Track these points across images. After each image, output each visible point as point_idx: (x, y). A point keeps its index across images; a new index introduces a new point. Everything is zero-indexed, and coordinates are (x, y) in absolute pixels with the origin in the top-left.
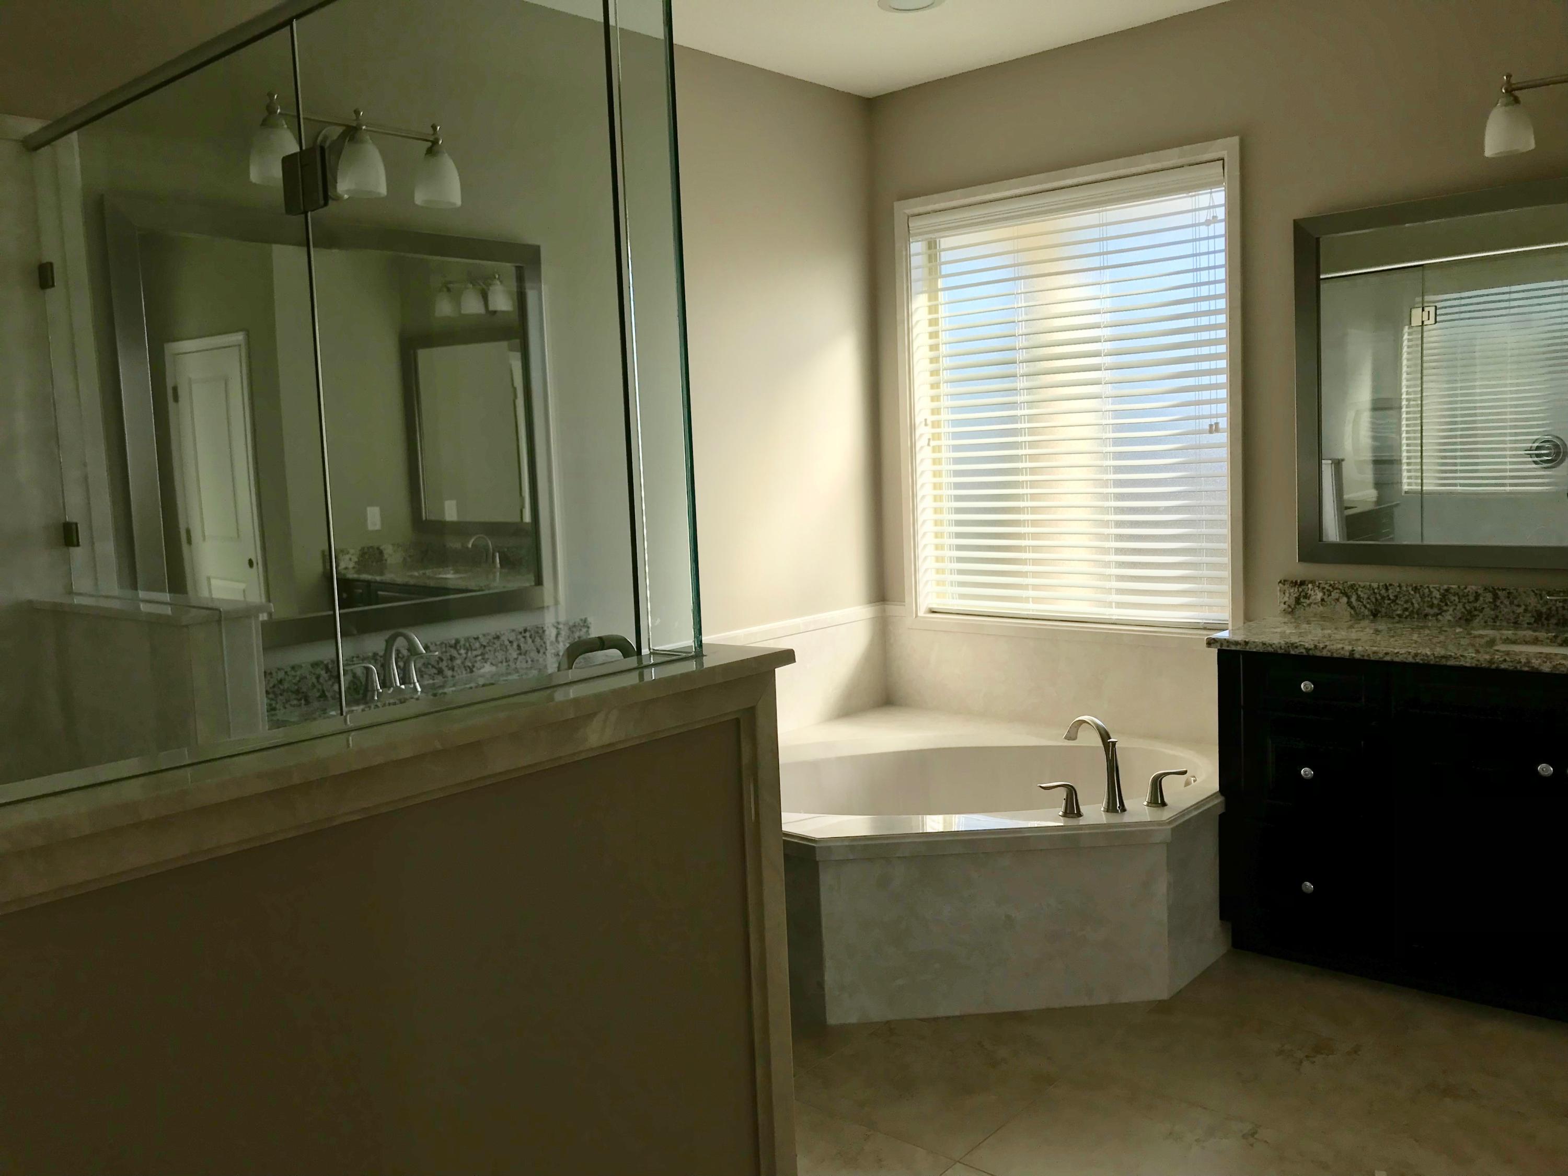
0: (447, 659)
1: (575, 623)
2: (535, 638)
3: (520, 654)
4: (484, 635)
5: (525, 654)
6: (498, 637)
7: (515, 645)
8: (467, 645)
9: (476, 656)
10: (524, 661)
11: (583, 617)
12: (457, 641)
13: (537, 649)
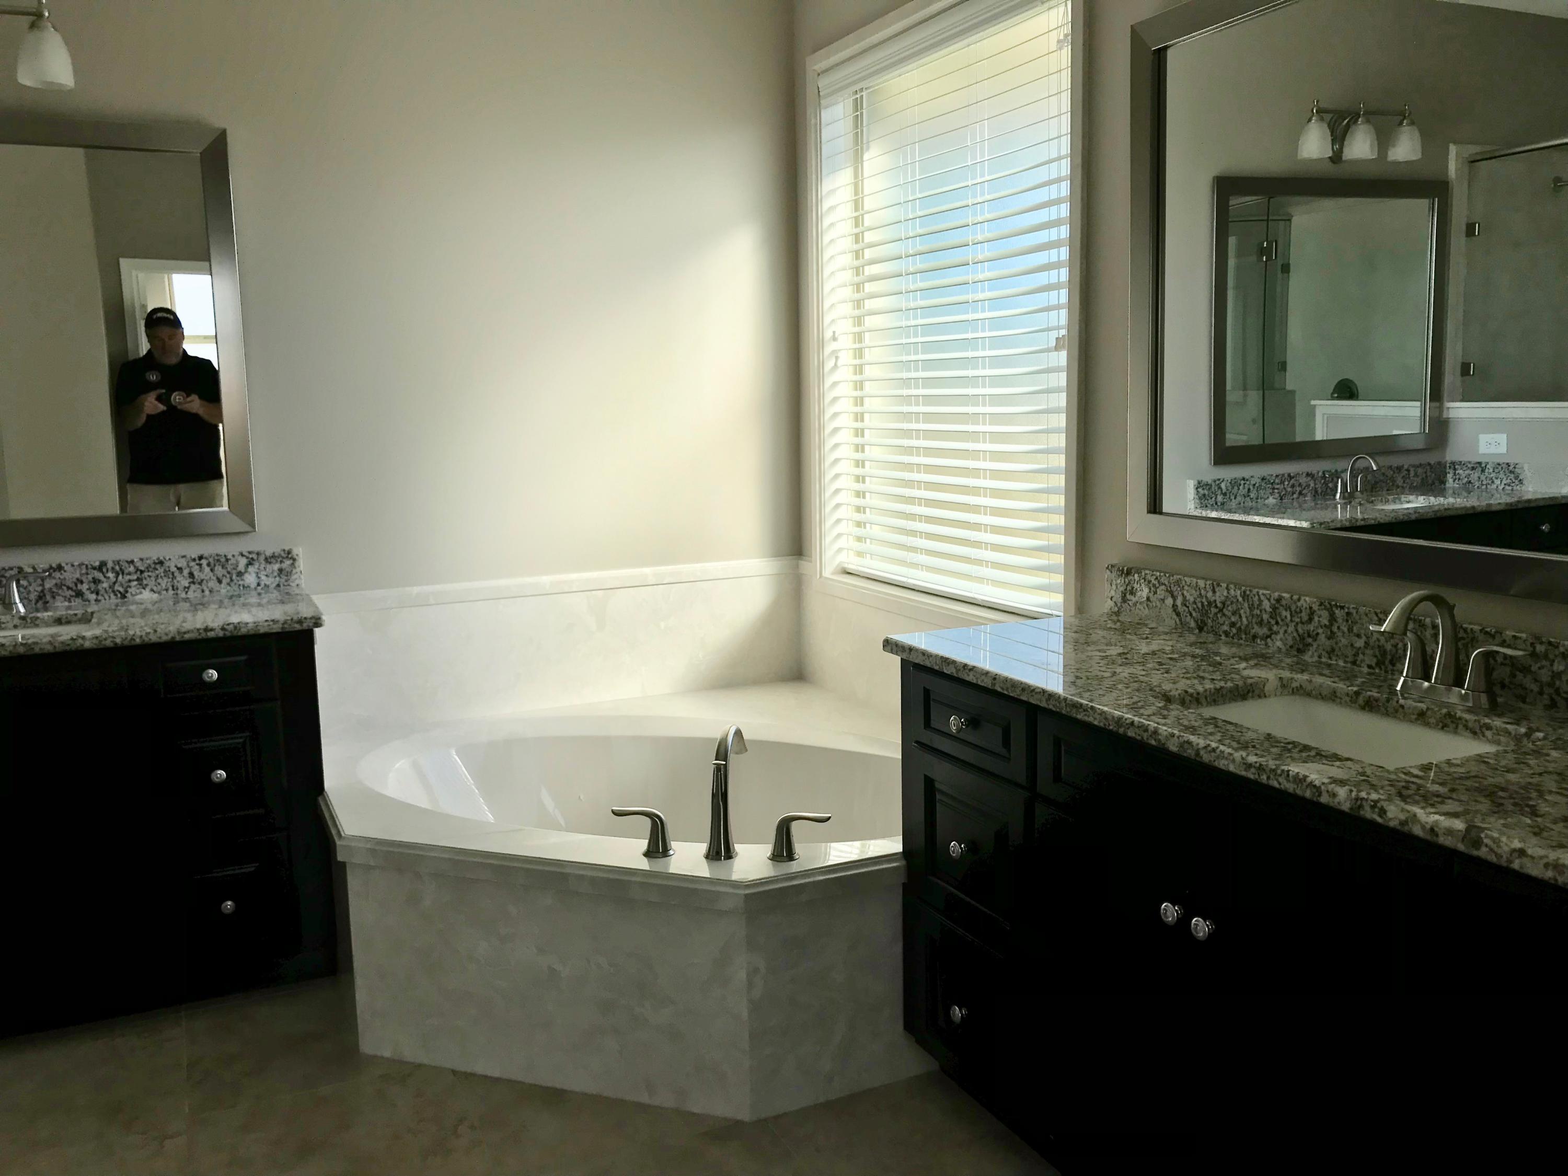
0: (89, 582)
1: (274, 553)
2: (215, 565)
3: (194, 583)
4: (142, 560)
5: (200, 583)
6: (161, 563)
7: (186, 572)
8: (117, 568)
9: (130, 581)
10: (199, 591)
11: (287, 549)
12: (103, 564)
13: (218, 578)
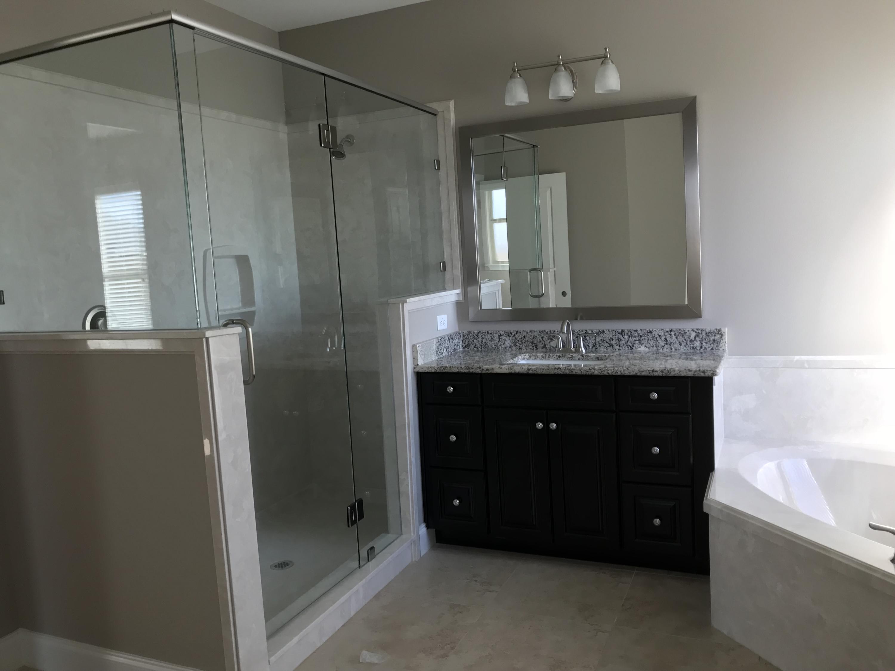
0: (616, 340)
1: (711, 331)
2: (678, 336)
3: (667, 344)
4: (641, 330)
5: (670, 345)
6: (651, 332)
7: (663, 338)
8: (629, 333)
9: (635, 341)
10: (670, 348)
11: (718, 328)
12: (623, 331)
13: (679, 342)
